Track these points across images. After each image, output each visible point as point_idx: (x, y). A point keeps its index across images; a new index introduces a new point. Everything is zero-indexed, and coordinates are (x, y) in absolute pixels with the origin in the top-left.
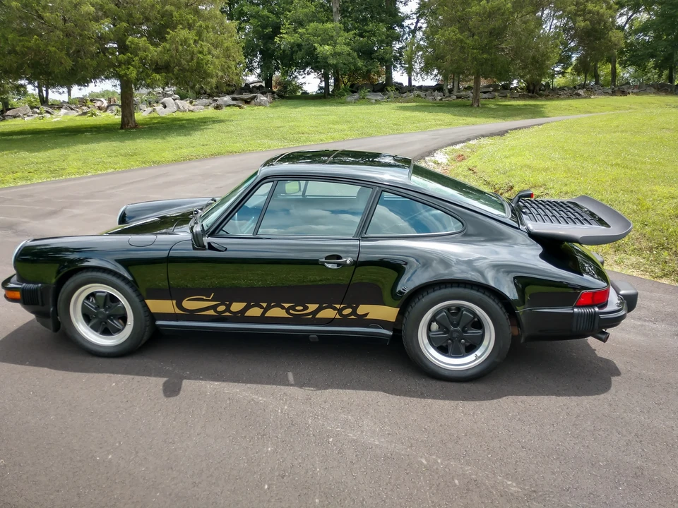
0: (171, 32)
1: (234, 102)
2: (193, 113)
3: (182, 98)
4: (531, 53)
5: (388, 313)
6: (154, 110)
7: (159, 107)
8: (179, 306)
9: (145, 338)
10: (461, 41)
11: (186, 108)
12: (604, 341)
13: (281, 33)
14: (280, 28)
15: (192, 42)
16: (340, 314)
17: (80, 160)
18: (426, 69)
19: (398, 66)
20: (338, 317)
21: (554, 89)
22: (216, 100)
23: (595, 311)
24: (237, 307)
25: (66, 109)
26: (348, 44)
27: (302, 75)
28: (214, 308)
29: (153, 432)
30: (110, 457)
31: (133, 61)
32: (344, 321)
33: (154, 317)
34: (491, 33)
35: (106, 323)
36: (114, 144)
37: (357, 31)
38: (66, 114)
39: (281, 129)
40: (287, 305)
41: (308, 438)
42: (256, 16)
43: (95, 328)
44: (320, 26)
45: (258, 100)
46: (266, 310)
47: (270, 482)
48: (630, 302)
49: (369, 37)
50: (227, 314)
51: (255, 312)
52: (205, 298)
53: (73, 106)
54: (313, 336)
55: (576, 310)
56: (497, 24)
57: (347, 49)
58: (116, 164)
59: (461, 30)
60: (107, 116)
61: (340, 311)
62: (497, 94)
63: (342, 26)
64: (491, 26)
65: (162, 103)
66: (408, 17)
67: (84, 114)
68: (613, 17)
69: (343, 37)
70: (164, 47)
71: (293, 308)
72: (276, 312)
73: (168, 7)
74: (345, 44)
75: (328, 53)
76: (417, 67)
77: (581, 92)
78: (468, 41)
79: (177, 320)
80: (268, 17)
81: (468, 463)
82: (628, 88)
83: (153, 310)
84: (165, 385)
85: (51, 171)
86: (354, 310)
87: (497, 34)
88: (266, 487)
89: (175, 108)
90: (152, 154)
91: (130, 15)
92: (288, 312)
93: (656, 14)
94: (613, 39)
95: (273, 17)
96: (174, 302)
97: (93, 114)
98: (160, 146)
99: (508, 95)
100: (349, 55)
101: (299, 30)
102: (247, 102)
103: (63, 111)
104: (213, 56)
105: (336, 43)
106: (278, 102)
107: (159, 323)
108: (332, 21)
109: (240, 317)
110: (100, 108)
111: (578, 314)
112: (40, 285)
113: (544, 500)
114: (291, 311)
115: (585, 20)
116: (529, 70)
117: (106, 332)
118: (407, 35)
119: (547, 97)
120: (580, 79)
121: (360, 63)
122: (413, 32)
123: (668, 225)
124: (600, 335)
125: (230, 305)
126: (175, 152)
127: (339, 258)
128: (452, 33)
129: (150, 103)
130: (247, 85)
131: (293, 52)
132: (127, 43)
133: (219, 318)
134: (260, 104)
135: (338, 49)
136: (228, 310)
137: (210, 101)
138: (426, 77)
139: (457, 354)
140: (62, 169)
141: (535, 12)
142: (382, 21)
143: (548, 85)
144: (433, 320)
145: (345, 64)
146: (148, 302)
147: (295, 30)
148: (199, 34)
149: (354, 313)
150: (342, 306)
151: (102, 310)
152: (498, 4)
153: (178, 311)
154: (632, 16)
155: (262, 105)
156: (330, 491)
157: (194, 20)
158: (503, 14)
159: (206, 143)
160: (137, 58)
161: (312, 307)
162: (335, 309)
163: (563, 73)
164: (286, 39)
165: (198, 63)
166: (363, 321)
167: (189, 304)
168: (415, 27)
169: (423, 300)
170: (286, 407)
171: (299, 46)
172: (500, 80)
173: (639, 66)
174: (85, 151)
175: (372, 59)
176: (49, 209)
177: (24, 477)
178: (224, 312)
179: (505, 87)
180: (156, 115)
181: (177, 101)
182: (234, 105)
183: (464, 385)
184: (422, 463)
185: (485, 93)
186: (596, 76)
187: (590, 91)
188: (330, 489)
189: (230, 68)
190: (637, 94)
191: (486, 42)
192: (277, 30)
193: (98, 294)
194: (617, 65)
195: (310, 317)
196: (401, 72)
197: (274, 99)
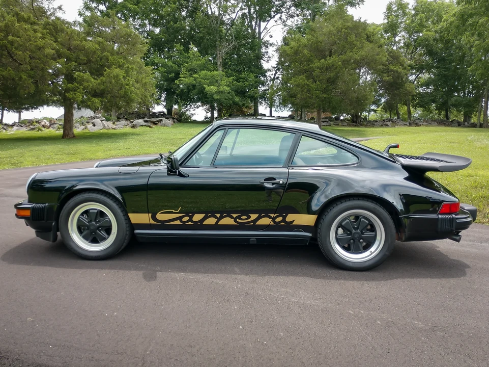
0: (107, 69)
1: (146, 124)
2: (115, 130)
3: (107, 120)
4: (355, 95)
5: (308, 219)
6: (86, 128)
7: (90, 126)
8: (154, 218)
9: (125, 245)
10: (308, 85)
11: (110, 127)
12: (458, 241)
13: (181, 77)
14: (179, 74)
15: (121, 77)
16: (274, 221)
17: (34, 156)
18: (284, 103)
19: (263, 102)
20: (272, 223)
21: (369, 121)
22: (132, 122)
23: (453, 217)
24: (197, 217)
25: (17, 126)
26: (228, 86)
27: (192, 108)
28: (180, 218)
29: (143, 299)
30: (115, 314)
31: (79, 89)
32: (277, 227)
33: (133, 227)
34: (328, 81)
35: (95, 233)
36: (60, 146)
37: (234, 77)
38: (17, 129)
39: (183, 140)
40: (235, 216)
41: (262, 301)
42: (164, 65)
43: (86, 238)
44: (209, 73)
45: (164, 122)
46: (219, 219)
47: (243, 325)
48: (473, 214)
49: (243, 82)
50: (190, 223)
51: (211, 221)
52: (174, 211)
53: (23, 125)
54: (253, 239)
55: (440, 216)
56: (332, 75)
57: (228, 89)
58: (62, 160)
59: (308, 78)
60: (50, 131)
61: (274, 219)
62: (332, 123)
63: (224, 73)
64: (328, 76)
65: (92, 123)
66: (269, 70)
67: (33, 129)
68: (406, 75)
69: (225, 81)
70: (102, 80)
71: (239, 217)
72: (227, 221)
73: (105, 53)
74: (226, 85)
75: (214, 91)
76: (277, 102)
77: (389, 123)
78: (312, 85)
79: (151, 229)
80: (172, 67)
81: (383, 313)
82: (420, 122)
83: (133, 221)
84: (143, 274)
85: (11, 163)
86: (284, 218)
87: (332, 81)
88: (241, 327)
89: (102, 127)
90: (89, 153)
91: (78, 57)
92: (235, 221)
93: (434, 75)
94: (408, 88)
95: (175, 66)
96: (150, 214)
97: (39, 130)
98: (94, 149)
99: (340, 124)
100: (229, 93)
101: (194, 76)
102: (155, 123)
103: (15, 128)
104: (135, 88)
105: (220, 85)
106: (177, 124)
107: (137, 231)
108: (217, 70)
109: (200, 226)
110: (44, 126)
111: (442, 218)
112: (47, 204)
113: (444, 330)
114: (238, 220)
115: (388, 76)
116: (354, 107)
117: (95, 241)
118: (269, 82)
119: (366, 126)
120: (386, 116)
121: (237, 99)
122: (273, 80)
123: (471, 193)
124: (455, 237)
125: (193, 215)
126: (106, 153)
127: (275, 179)
128: (301, 79)
129: (82, 123)
130: (154, 113)
131: (189, 90)
132: (75, 76)
133: (183, 227)
134: (165, 125)
135: (221, 89)
136: (191, 220)
137: (128, 122)
138: (283, 109)
139: (357, 251)
140: (20, 162)
141: (355, 69)
142: (252, 72)
143: (365, 118)
144: (340, 225)
145: (226, 99)
146: (130, 215)
147: (191, 76)
148: (127, 72)
149: (284, 220)
150: (275, 215)
151: (93, 223)
152: (332, 62)
153: (152, 222)
154: (418, 75)
155: (167, 126)
156: (289, 329)
157: (124, 63)
158: (336, 68)
159: (129, 147)
160: (82, 87)
161: (254, 216)
162: (270, 217)
163: (375, 111)
164: (185, 81)
165: (125, 92)
166: (290, 226)
167: (161, 217)
168: (274, 77)
169: (334, 209)
170: (239, 285)
171: (194, 86)
172: (334, 114)
173: (425, 108)
174: (38, 150)
175: (245, 97)
176: (17, 183)
177: (51, 327)
178: (188, 221)
179: (337, 119)
180: (87, 131)
181: (103, 122)
182: (145, 125)
183: (364, 273)
184: (350, 313)
185: (323, 122)
186: (398, 114)
187: (394, 124)
188: (289, 327)
189: (146, 97)
190: (426, 126)
191: (324, 86)
192: (177, 75)
193: (91, 211)
194: (411, 107)
195: (252, 224)
196: (265, 106)
197: (174, 122)
